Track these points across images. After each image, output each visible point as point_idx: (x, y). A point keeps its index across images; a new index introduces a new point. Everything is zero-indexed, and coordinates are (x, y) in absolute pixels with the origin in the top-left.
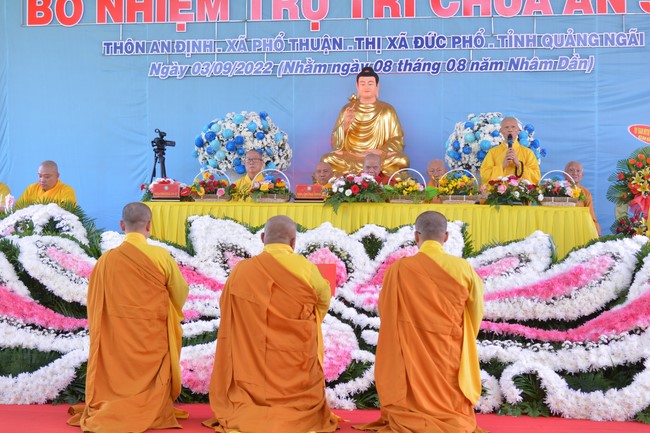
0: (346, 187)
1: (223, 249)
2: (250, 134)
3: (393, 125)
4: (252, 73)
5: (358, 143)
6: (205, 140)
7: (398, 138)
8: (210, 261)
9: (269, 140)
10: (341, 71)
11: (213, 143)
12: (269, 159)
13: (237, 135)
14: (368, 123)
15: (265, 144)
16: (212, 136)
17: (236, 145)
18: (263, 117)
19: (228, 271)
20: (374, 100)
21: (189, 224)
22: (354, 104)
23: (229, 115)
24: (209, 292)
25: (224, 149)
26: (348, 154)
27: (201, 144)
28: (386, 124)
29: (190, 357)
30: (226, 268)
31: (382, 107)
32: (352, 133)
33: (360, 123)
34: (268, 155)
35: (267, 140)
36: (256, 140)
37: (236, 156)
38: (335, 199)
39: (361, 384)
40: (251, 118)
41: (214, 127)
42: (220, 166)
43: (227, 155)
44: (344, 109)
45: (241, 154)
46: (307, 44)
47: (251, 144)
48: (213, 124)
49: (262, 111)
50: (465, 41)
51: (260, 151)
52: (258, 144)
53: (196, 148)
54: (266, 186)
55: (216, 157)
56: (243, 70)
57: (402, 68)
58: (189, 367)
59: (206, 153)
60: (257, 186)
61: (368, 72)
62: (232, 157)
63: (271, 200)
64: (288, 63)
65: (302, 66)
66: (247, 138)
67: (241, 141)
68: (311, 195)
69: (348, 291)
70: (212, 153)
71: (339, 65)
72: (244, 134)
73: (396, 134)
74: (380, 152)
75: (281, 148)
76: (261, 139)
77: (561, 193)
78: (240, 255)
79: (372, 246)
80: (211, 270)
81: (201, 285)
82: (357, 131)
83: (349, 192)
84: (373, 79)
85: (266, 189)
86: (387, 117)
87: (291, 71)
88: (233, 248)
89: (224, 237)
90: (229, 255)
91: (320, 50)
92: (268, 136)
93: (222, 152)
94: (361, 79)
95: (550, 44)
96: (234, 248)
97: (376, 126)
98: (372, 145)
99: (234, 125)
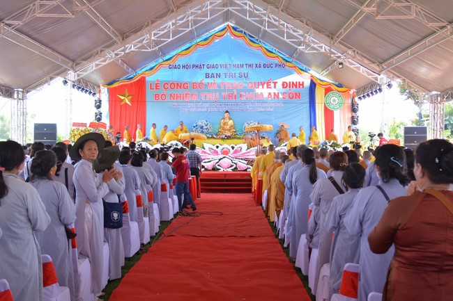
2: (204, 125)
5: (225, 126)
10: (221, 111)
11: (197, 127)
16: (197, 125)
17: (202, 127)
18: (207, 122)
20: (228, 118)
21: (203, 144)
22: (224, 119)
25: (199, 128)
26: (224, 129)
28: (231, 122)
31: (230, 119)
32: (224, 124)
33: (226, 122)
35: (208, 126)
36: (206, 126)
38: (223, 139)
39: (233, 168)
40: (205, 122)
44: (222, 119)
45: (203, 129)
46: (214, 105)
48: (197, 123)
49: (207, 120)
55: (197, 130)
61: (227, 112)
62: (201, 130)
64: (210, 109)
65: (213, 109)
69: (230, 155)
71: (221, 109)
75: (211, 128)
77: (264, 138)
79: (233, 148)
83: (226, 138)
87: (211, 111)
88: (211, 148)
91: (217, 106)
94: (225, 113)
97: (229, 123)
98: (228, 127)
99: (201, 123)
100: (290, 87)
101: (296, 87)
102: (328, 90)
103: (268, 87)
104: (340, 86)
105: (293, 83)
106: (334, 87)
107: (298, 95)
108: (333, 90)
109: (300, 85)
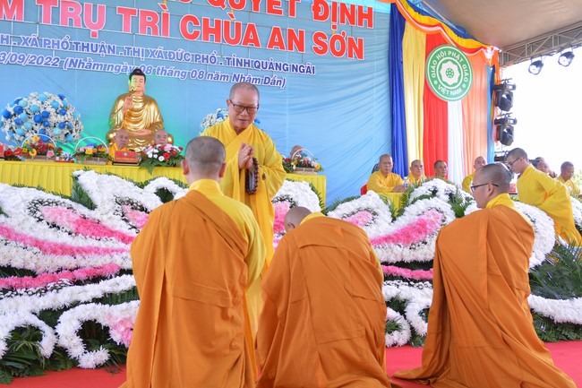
0: (159, 154)
1: (120, 202)
2: (54, 110)
3: (156, 114)
4: (43, 64)
5: (131, 125)
6: (13, 113)
7: (161, 122)
8: (111, 214)
9: (69, 117)
10: (114, 70)
11: (22, 116)
12: (68, 131)
13: (42, 111)
14: (138, 110)
15: (67, 119)
16: (20, 110)
17: (43, 119)
18: (62, 98)
19: (131, 223)
20: (142, 94)
21: (76, 178)
23: (32, 94)
24: (122, 245)
25: (32, 121)
26: (127, 132)
27: (8, 116)
29: (128, 316)
30: (126, 221)
33: (132, 110)
34: (68, 128)
35: (68, 117)
36: (59, 116)
37: (42, 127)
38: (149, 163)
40: (53, 98)
41: (21, 103)
42: (27, 135)
43: (34, 126)
44: (120, 98)
45: (47, 126)
46: (88, 47)
47: (54, 119)
48: (19, 100)
49: (61, 94)
50: (203, 59)
51: (62, 126)
52: (61, 119)
53: (3, 119)
54: (90, 150)
55: (23, 127)
56: (35, 61)
57: (160, 72)
58: (129, 326)
59: (13, 123)
60: (82, 150)
61: (137, 72)
62: (39, 128)
63: (95, 162)
64: (72, 61)
65: (83, 64)
66: (52, 114)
67: (47, 115)
68: (127, 160)
70: (19, 123)
71: (112, 66)
72: (49, 109)
73: (158, 120)
74: (150, 132)
75: (77, 123)
76: (64, 115)
77: (309, 165)
78: (136, 209)
80: (115, 222)
81: (113, 238)
82: (130, 115)
83: (162, 158)
84: (143, 77)
85: (91, 153)
86: (153, 107)
87: (75, 66)
88: (128, 201)
89: (118, 191)
90: (128, 208)
91: (98, 52)
92: (68, 113)
93: (30, 123)
94: (133, 77)
95: (259, 67)
96: (130, 202)
97: (144, 113)
98: (141, 126)
99: (40, 102)
100: (334, 20)
101: (352, 22)
102: (434, 42)
103: (270, 10)
104: (463, 32)
105: (343, 5)
106: (449, 35)
107: (356, 49)
108: (445, 43)
109: (362, 16)
